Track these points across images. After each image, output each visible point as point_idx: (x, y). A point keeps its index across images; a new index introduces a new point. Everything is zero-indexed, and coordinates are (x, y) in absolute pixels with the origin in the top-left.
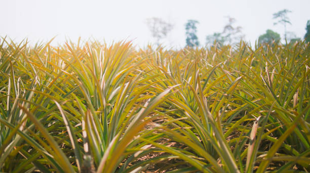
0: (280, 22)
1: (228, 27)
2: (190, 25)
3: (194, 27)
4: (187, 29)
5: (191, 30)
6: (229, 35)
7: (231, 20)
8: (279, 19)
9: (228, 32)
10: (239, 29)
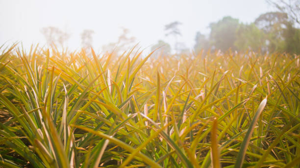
0: (171, 33)
1: (122, 37)
2: (86, 35)
3: (89, 37)
4: (83, 38)
5: (87, 40)
6: (123, 45)
7: (125, 31)
8: (170, 30)
9: (122, 42)
10: (132, 40)
